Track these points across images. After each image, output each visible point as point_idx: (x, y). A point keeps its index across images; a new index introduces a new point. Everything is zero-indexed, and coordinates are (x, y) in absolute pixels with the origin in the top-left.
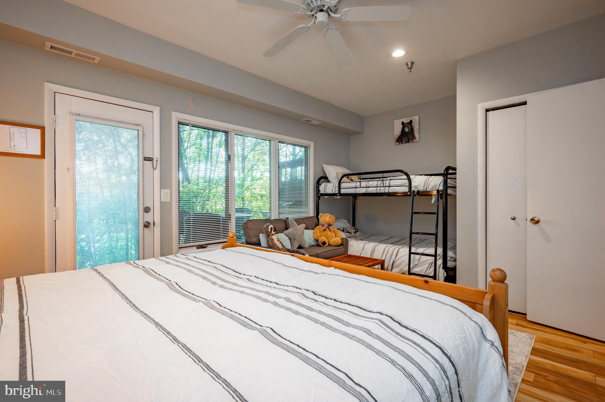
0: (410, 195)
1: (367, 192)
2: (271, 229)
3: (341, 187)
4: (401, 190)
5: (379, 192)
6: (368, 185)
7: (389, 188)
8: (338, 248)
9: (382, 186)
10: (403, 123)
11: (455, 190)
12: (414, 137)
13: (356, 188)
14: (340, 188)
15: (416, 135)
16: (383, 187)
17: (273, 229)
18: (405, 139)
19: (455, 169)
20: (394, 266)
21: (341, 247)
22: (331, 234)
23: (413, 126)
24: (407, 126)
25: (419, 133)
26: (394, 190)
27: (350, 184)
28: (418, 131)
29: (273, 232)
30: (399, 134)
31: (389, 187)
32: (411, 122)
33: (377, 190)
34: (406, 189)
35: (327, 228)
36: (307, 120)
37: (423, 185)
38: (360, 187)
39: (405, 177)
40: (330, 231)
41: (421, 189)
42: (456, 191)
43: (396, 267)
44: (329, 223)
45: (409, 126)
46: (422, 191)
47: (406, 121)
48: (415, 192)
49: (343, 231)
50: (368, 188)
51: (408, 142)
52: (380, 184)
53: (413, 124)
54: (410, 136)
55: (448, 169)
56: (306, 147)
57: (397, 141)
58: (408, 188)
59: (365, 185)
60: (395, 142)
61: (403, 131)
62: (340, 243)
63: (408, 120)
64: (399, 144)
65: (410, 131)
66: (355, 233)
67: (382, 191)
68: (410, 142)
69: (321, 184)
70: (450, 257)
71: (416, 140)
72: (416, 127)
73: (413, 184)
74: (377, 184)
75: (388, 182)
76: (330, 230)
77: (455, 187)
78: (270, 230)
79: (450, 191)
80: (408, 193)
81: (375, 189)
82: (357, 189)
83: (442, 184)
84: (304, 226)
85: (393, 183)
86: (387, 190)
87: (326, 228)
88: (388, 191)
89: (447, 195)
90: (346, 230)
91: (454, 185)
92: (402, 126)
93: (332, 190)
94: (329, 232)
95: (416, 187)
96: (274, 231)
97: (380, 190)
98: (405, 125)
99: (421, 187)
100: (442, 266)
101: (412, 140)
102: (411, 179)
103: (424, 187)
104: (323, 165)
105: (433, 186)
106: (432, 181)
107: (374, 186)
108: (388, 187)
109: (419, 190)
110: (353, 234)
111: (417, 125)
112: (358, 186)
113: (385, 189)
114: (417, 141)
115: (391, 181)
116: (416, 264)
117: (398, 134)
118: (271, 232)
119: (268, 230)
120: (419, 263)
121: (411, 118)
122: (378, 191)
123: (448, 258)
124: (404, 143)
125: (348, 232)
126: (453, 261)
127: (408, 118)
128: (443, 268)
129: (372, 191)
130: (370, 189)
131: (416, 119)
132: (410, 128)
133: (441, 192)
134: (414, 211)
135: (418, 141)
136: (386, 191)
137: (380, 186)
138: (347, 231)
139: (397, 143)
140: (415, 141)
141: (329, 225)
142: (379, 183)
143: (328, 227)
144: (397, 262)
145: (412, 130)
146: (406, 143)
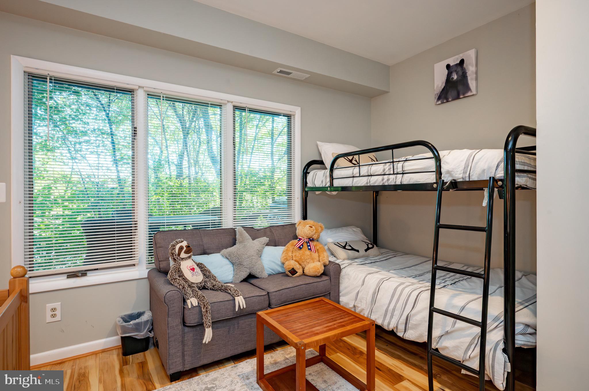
0: (436, 190)
1: (369, 185)
2: (181, 248)
3: (334, 176)
4: (423, 180)
5: (386, 184)
6: (370, 171)
7: (402, 177)
8: (318, 280)
9: (392, 172)
10: (448, 67)
11: (534, 177)
12: (467, 88)
13: (353, 177)
14: (332, 178)
15: (472, 84)
16: (394, 174)
17: (185, 248)
18: (452, 93)
19: (532, 132)
20: (409, 325)
21: (325, 278)
22: (311, 254)
23: (465, 69)
24: (456, 71)
25: (477, 79)
26: (410, 180)
27: (346, 171)
28: (474, 76)
29: (183, 255)
30: (442, 86)
31: (403, 174)
32: (462, 61)
33: (383, 180)
34: (430, 178)
35: (305, 245)
36: (281, 72)
37: (462, 168)
38: (359, 176)
39: (430, 155)
40: (310, 249)
41: (459, 176)
42: (535, 179)
43: (412, 328)
44: (310, 236)
45: (459, 69)
46: (461, 180)
47: (453, 61)
48: (447, 182)
49: (344, 247)
50: (370, 177)
51: (458, 98)
52: (388, 169)
53: (465, 65)
54: (460, 88)
55: (516, 132)
56: (289, 117)
57: (439, 98)
58: (435, 176)
59: (366, 171)
60: (436, 101)
61: (449, 80)
62: (320, 272)
63: (457, 60)
64: (442, 103)
65: (460, 78)
66: (366, 250)
67: (391, 182)
68: (461, 97)
69: (309, 173)
70: (523, 324)
71: (472, 92)
72: (470, 69)
73: (444, 168)
74: (384, 170)
75: (400, 164)
76: (309, 247)
77: (534, 172)
78: (177, 252)
79: (520, 180)
80: (435, 186)
81: (380, 178)
82: (356, 179)
83: (502, 165)
84: (265, 239)
85: (409, 166)
86: (398, 180)
87: (302, 245)
88: (401, 183)
89: (514, 188)
90: (350, 246)
91: (529, 165)
92: (447, 71)
93: (322, 182)
94: (308, 252)
95: (448, 172)
96: (186, 252)
97: (388, 180)
98: (452, 70)
99: (459, 172)
100: (502, 346)
101: (464, 94)
102: (441, 157)
103: (464, 173)
104: (318, 142)
105: (484, 170)
106: (481, 158)
107: (379, 173)
108: (401, 175)
109: (455, 178)
110: (362, 252)
111: (472, 66)
112: (356, 174)
113: (396, 178)
114: (472, 94)
115: (407, 163)
116: (447, 332)
117: (440, 86)
118: (179, 254)
119: (173, 252)
120: (453, 329)
121: (461, 55)
122: (386, 182)
123: (518, 328)
124: (450, 100)
125: (353, 249)
126: (530, 334)
127: (457, 56)
128: (504, 351)
129: (375, 182)
130: (373, 178)
131: (470, 56)
132: (460, 73)
133: (500, 183)
134: (442, 222)
135: (474, 92)
136: (398, 183)
137: (387, 173)
138: (350, 248)
139: (439, 102)
140: (469, 94)
141: (310, 239)
142: (387, 167)
143: (307, 243)
144: (414, 318)
145: (464, 76)
146: (454, 99)
